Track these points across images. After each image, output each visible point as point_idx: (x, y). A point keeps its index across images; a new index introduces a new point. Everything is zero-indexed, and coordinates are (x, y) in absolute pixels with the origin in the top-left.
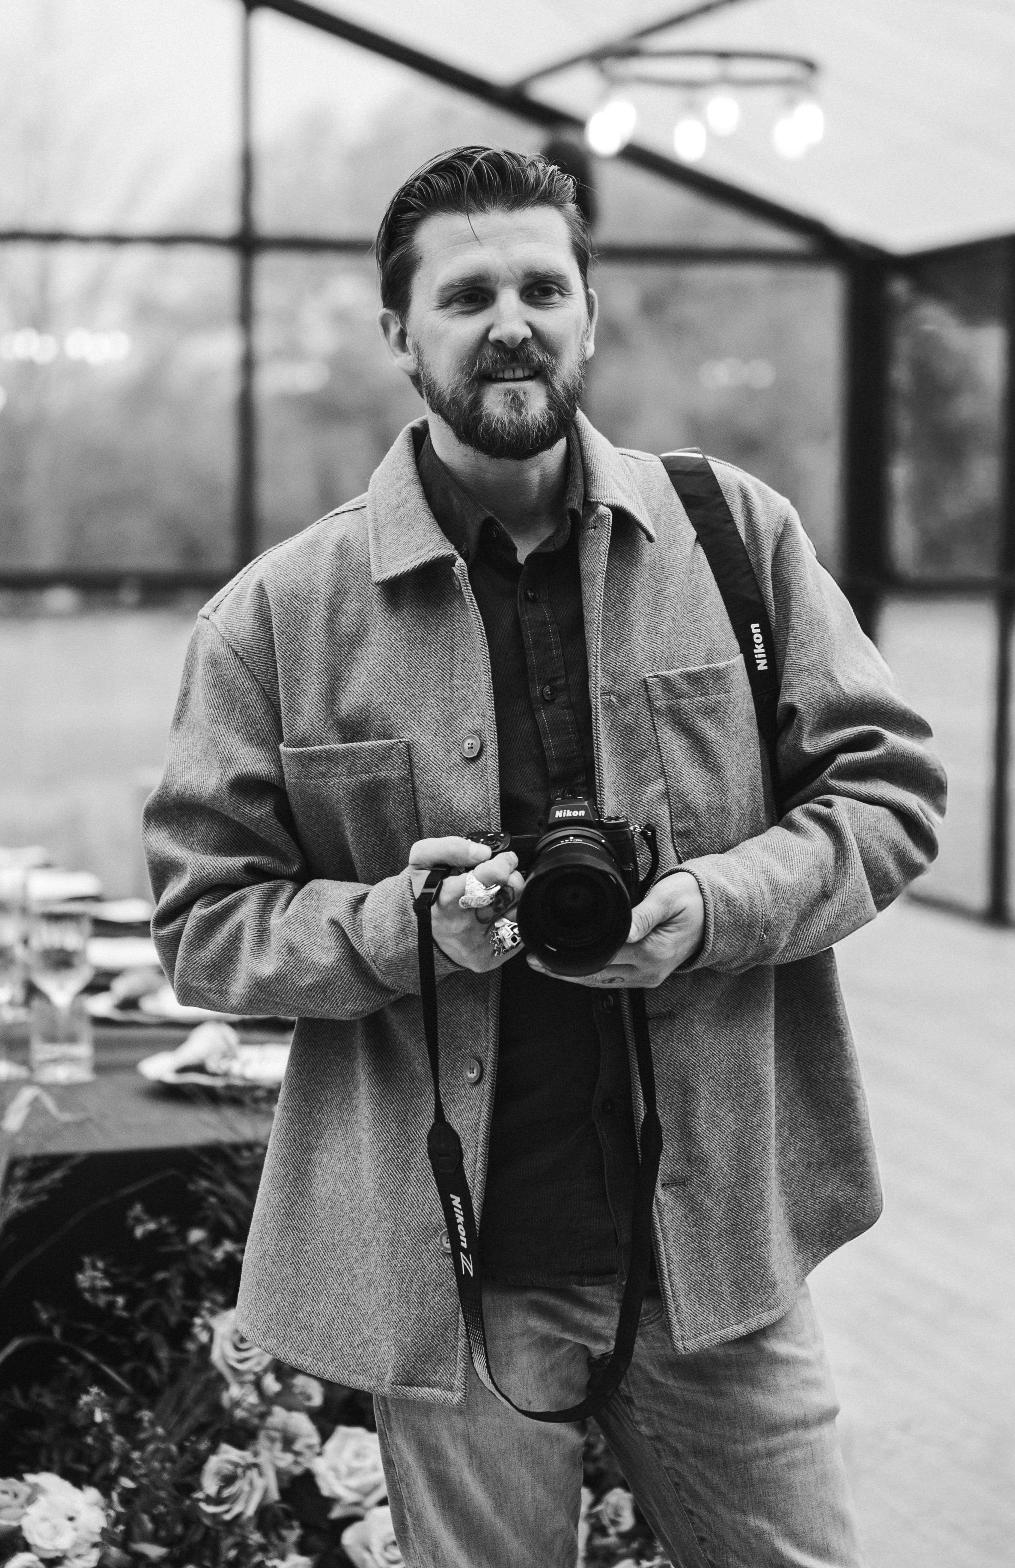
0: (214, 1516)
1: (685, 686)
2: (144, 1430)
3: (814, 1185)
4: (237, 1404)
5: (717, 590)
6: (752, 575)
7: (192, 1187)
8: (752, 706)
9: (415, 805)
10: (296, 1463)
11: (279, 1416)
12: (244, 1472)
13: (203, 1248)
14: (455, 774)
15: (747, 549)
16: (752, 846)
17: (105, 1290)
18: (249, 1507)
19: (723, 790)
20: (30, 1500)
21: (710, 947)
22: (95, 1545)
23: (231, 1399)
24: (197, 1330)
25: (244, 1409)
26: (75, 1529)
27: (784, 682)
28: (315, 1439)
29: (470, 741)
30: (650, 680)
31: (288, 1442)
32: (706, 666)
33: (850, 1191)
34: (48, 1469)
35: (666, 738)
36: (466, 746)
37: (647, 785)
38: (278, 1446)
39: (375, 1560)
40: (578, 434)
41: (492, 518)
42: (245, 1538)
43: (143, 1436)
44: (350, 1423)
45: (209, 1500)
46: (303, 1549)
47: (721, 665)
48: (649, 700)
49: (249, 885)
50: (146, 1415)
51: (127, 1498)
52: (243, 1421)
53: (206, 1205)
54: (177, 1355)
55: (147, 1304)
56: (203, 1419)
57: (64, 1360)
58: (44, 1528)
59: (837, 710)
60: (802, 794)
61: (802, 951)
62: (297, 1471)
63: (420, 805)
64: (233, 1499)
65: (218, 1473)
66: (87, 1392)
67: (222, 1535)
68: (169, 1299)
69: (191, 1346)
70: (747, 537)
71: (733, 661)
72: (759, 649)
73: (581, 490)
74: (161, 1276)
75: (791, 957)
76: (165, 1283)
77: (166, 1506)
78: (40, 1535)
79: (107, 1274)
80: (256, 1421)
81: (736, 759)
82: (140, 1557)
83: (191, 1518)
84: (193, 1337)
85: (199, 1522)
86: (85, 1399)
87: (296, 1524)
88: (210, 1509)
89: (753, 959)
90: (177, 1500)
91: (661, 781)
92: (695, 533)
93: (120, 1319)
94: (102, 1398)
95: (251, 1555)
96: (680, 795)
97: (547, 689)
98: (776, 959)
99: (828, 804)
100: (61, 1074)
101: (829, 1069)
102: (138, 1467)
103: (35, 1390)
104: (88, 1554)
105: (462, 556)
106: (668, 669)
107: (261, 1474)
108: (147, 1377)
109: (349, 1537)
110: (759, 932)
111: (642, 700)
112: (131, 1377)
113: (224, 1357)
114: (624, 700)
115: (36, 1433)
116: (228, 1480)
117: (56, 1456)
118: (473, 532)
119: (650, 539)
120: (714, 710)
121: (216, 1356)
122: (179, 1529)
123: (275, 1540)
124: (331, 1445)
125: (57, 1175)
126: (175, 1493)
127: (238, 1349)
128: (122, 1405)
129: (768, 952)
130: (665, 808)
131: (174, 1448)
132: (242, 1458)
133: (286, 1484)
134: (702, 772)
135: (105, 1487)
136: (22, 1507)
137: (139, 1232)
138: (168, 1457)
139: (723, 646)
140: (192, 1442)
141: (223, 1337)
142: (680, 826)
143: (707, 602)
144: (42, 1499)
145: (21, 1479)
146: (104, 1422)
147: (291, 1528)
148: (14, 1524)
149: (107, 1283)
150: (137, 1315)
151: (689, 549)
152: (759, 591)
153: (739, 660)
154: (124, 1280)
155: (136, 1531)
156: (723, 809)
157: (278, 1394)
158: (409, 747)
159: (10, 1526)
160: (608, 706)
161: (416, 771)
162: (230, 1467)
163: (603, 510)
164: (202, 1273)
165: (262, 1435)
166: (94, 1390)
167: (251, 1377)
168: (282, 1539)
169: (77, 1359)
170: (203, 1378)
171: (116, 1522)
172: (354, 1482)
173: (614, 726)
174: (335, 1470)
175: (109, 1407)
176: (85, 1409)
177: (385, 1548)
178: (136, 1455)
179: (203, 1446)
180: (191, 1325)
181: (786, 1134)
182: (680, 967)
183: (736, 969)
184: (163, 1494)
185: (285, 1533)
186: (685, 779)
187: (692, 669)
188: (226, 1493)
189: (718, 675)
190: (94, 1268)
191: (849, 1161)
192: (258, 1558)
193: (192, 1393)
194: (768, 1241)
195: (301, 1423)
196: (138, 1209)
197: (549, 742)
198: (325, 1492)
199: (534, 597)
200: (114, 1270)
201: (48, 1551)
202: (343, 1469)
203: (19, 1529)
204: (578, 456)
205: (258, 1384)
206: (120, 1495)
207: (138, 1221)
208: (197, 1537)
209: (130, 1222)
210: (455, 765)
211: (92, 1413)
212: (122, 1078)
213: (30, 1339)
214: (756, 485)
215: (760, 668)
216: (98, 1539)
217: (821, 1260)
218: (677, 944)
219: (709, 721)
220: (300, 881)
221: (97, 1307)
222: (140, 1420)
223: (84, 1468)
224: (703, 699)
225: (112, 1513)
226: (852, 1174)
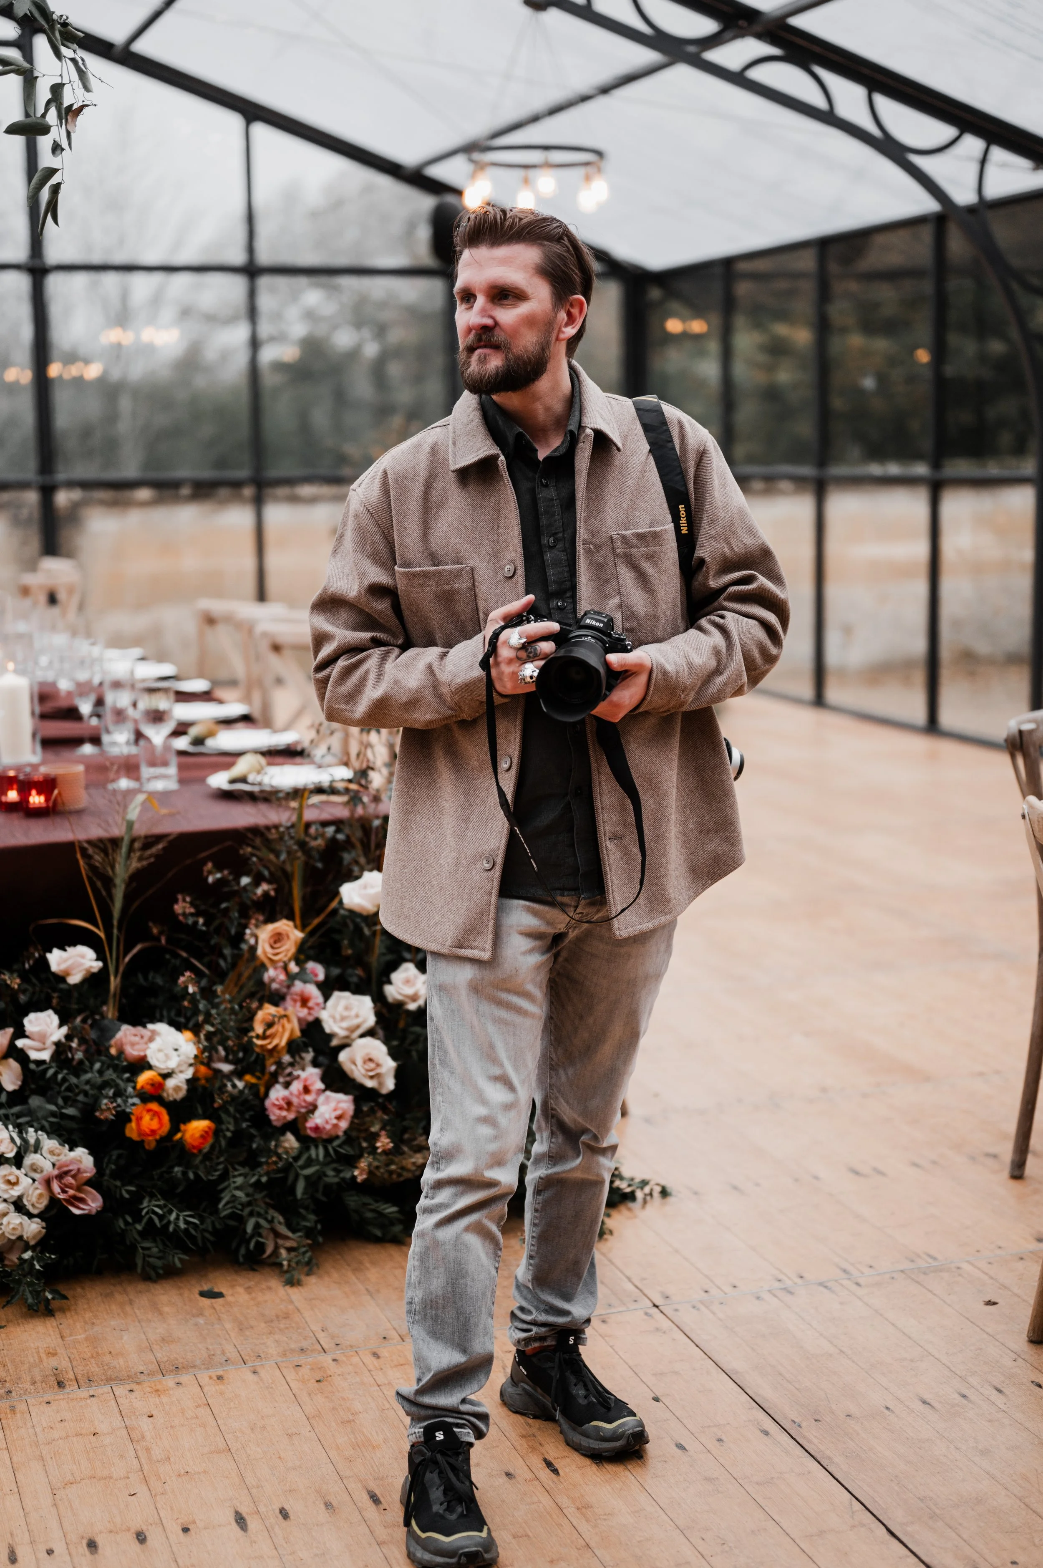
0: (262, 1046)
1: (635, 541)
2: (218, 996)
3: (704, 843)
4: (273, 980)
5: (660, 484)
6: (683, 474)
7: (241, 852)
8: (677, 555)
9: (476, 604)
10: (309, 1014)
11: (298, 986)
12: (279, 1020)
13: (249, 888)
14: (500, 586)
15: (680, 459)
16: (679, 639)
17: (192, 914)
18: (282, 1041)
19: (655, 605)
20: (151, 1039)
21: (649, 698)
22: (191, 1065)
23: (269, 977)
24: (247, 937)
25: (277, 983)
26: (179, 1056)
27: (698, 543)
28: (321, 999)
29: (508, 566)
30: (615, 536)
31: (304, 1001)
32: (649, 529)
33: (725, 847)
34: (161, 1020)
35: (622, 572)
36: (506, 569)
37: (609, 600)
38: (299, 1004)
39: (359, 1071)
40: (579, 384)
41: (522, 432)
42: (280, 1059)
43: (217, 1000)
44: (342, 989)
45: (258, 1037)
46: (315, 1064)
47: (658, 529)
48: (613, 549)
49: (373, 648)
50: (219, 989)
51: (209, 1036)
52: (277, 990)
53: (250, 863)
54: (236, 952)
55: (217, 923)
56: (253, 989)
57: (168, 956)
58: (161, 1055)
59: (730, 561)
60: (706, 610)
61: (703, 705)
62: (311, 1018)
63: (479, 604)
64: (272, 1036)
65: (263, 1021)
66: (183, 975)
67: (267, 1057)
68: (231, 920)
69: (244, 947)
70: (680, 452)
71: (666, 527)
72: (683, 521)
73: (577, 418)
74: (224, 905)
75: (694, 707)
76: (227, 910)
77: (233, 1041)
78: (158, 1060)
79: (192, 904)
80: (284, 990)
81: (664, 587)
82: (218, 1072)
83: (248, 1048)
84: (246, 942)
85: (253, 1051)
86: (182, 979)
87: (310, 1050)
88: (259, 1042)
89: (673, 708)
90: (239, 1038)
91: (618, 597)
92: (648, 448)
93: (201, 931)
94: (192, 978)
95: (284, 1068)
96: (628, 607)
97: (551, 539)
98: (686, 708)
99: (722, 617)
100: (159, 786)
101: (714, 774)
102: (215, 1019)
103: (151, 975)
104: (187, 1070)
105: (503, 455)
106: (626, 530)
107: (289, 1021)
108: (218, 964)
109: (343, 1057)
110: (679, 692)
111: (609, 548)
112: (208, 966)
113: (265, 952)
114: (598, 548)
115: (153, 1000)
116: (270, 1025)
117: (165, 1013)
118: (511, 439)
119: (619, 449)
120: (652, 556)
121: (259, 952)
122: (241, 1055)
123: (297, 1059)
124: (330, 1003)
125: (160, 846)
126: (237, 1033)
127: (272, 947)
128: (204, 983)
129: (682, 704)
130: (620, 614)
131: (236, 1007)
132: (278, 1012)
133: (304, 1027)
134: (643, 593)
135: (196, 1030)
136: (146, 1043)
137: (210, 879)
138: (232, 1011)
139: (661, 518)
140: (247, 1004)
141: (264, 941)
142: (628, 625)
143: (653, 491)
144: (158, 1040)
145: (145, 1027)
146: (194, 993)
147: (308, 1052)
148: (142, 1054)
149: (192, 910)
150: (212, 928)
151: (643, 458)
152: (685, 485)
153: (670, 526)
154: (203, 907)
155: (215, 1055)
156: (655, 617)
157: (297, 974)
158: (472, 569)
159: (139, 1055)
160: (588, 551)
161: (476, 584)
162: (271, 1018)
163: (589, 431)
164: (249, 902)
165: (288, 998)
166: (188, 974)
167: (281, 964)
168: (302, 1058)
169: (178, 956)
170: (252, 965)
171: (203, 1052)
172: (345, 1024)
173: (591, 563)
174: (333, 1017)
175: (197, 983)
176: (183, 986)
177: (365, 1062)
178: (214, 1012)
179: (254, 1005)
180: (244, 934)
181: (688, 812)
182: (632, 711)
183: (662, 712)
184: (230, 1034)
185: (304, 1055)
186: (633, 597)
187: (640, 531)
188: (268, 1032)
189: (655, 536)
190: (184, 900)
191: (725, 830)
192: (289, 1070)
193: (246, 974)
194: (667, 875)
195: (312, 991)
196: (210, 865)
197: (550, 571)
198: (328, 1030)
199: (546, 483)
200: (198, 902)
201: (163, 1069)
202: (338, 1017)
203: (145, 1056)
204: (578, 398)
205: (285, 968)
206: (205, 1035)
207: (210, 873)
208: (253, 1058)
209: (205, 874)
210: (500, 581)
211: (187, 988)
212: (196, 788)
213: (147, 944)
214: (688, 421)
215: (683, 532)
216: (192, 1061)
217: (707, 888)
218: (631, 697)
219: (648, 563)
220: (404, 648)
221: (187, 925)
222: (216, 991)
223: (182, 1020)
224: (645, 549)
225: (201, 1046)
226: (727, 838)
